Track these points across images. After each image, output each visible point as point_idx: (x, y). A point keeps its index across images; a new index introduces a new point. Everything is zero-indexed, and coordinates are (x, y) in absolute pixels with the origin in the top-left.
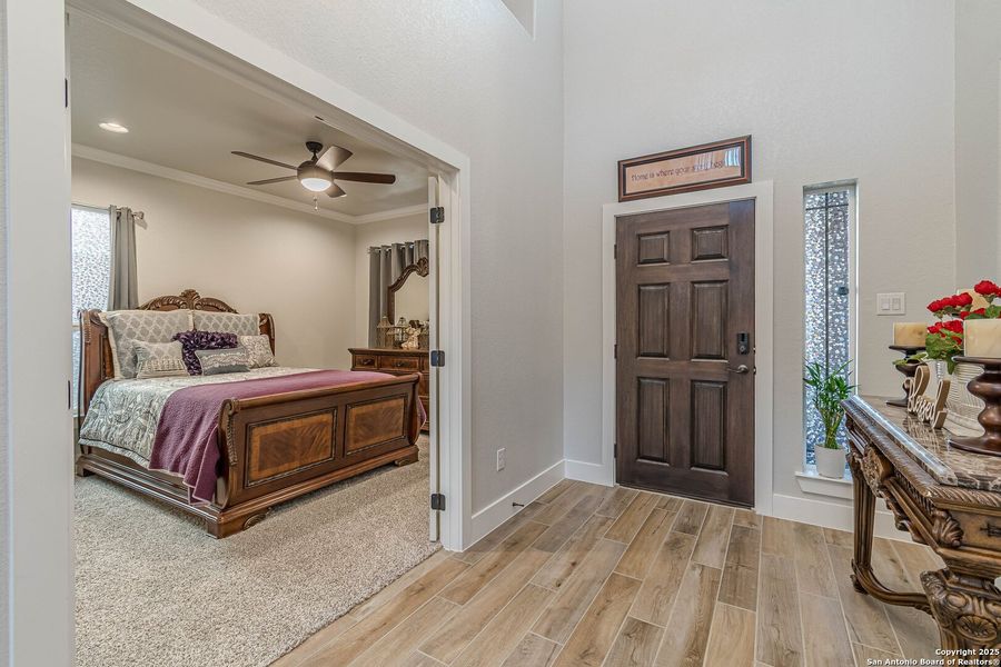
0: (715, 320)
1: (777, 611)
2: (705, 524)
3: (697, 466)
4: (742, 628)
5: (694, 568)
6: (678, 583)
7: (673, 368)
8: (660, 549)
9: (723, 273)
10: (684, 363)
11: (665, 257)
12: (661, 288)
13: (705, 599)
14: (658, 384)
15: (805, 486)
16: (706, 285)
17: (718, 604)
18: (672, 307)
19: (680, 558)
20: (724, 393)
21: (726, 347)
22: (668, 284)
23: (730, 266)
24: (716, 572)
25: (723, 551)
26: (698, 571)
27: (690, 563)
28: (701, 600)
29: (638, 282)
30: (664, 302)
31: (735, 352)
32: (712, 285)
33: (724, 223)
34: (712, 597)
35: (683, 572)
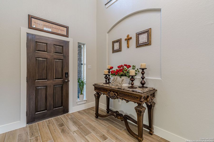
0: (60, 69)
1: (94, 130)
2: (63, 121)
3: (55, 108)
4: (94, 138)
5: (74, 133)
6: (75, 139)
7: (48, 82)
8: (61, 134)
9: (62, 58)
10: (51, 81)
11: (46, 51)
12: (44, 59)
13: (83, 138)
14: (43, 88)
15: (78, 103)
16: (58, 60)
17: (86, 137)
18: (48, 65)
19: (68, 133)
20: (62, 87)
21: (62, 76)
22: (47, 58)
23: (64, 56)
24: (78, 130)
25: (73, 125)
26: (75, 133)
27: (72, 133)
28: (83, 139)
29: (36, 57)
30: (45, 63)
31: (65, 77)
32: (59, 60)
33: (62, 45)
34: (84, 137)
35: (73, 136)
